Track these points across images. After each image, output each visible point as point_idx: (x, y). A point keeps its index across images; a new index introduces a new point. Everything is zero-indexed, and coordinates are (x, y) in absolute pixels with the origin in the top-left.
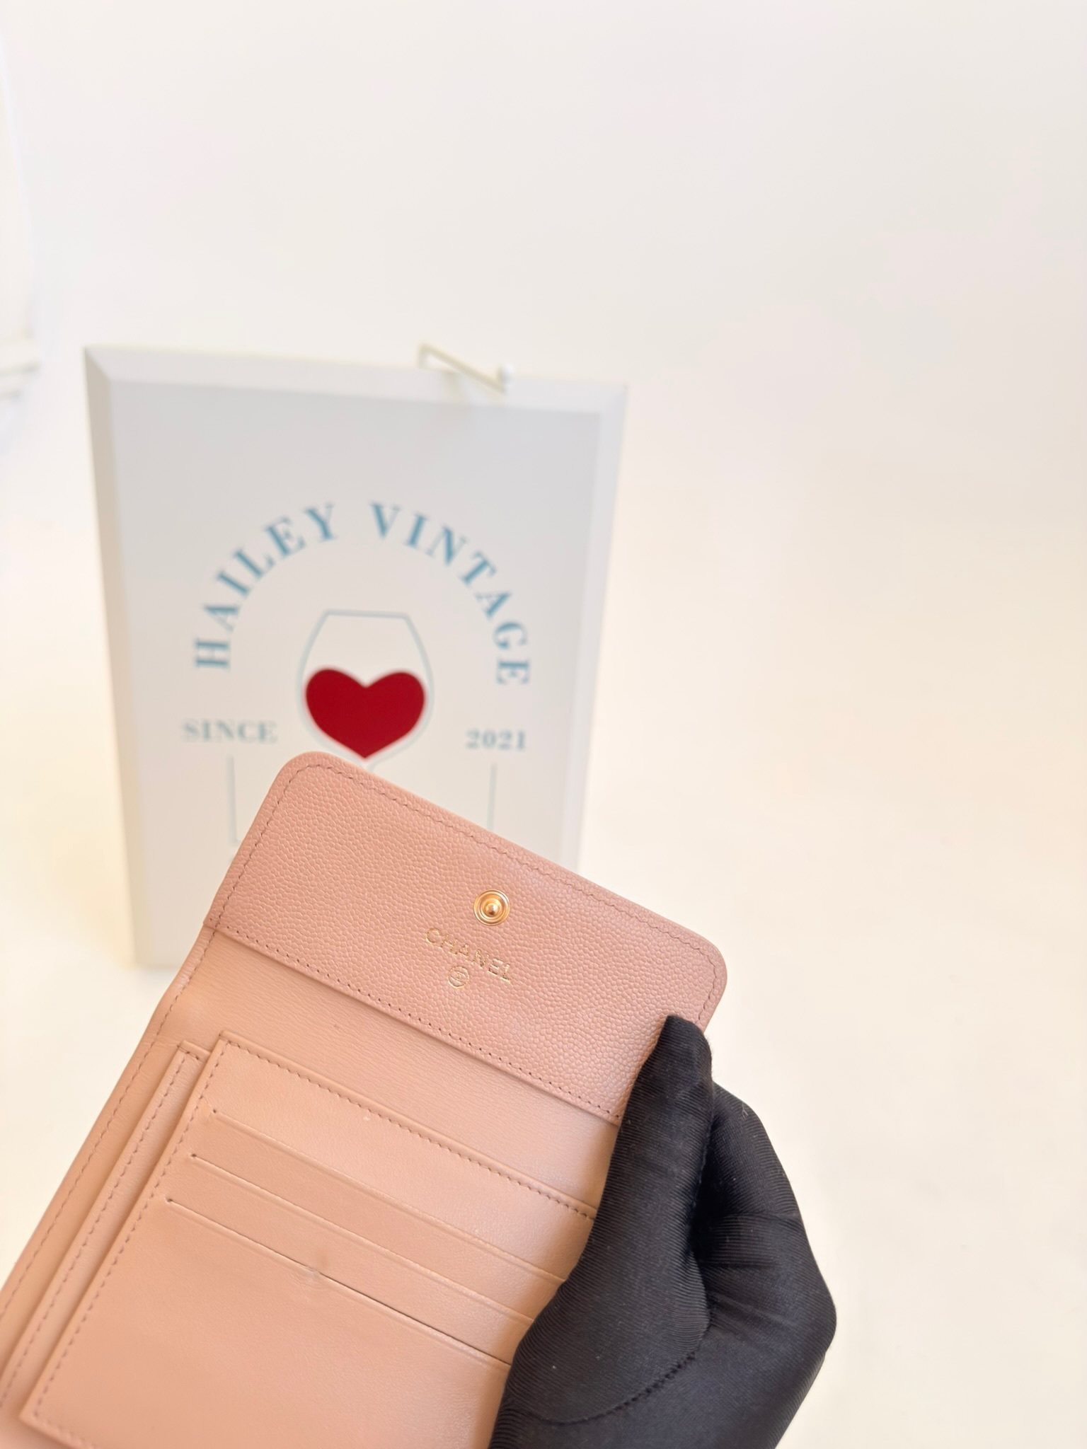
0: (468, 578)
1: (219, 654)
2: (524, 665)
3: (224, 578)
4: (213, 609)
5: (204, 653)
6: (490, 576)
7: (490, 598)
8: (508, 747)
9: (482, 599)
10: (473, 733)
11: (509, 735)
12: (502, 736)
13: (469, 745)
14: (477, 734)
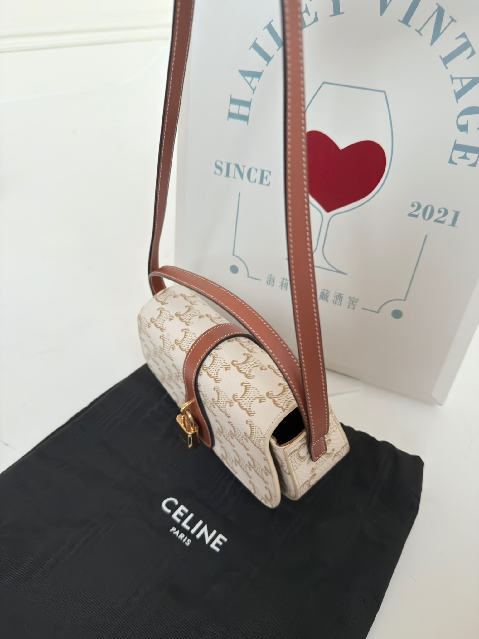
0: (446, 60)
1: (244, 111)
2: (477, 150)
3: (255, 46)
4: (245, 73)
5: (234, 109)
6: (468, 58)
7: (463, 80)
8: (443, 222)
9: (454, 81)
10: (416, 205)
11: (446, 213)
12: (439, 212)
13: (410, 215)
14: (419, 207)
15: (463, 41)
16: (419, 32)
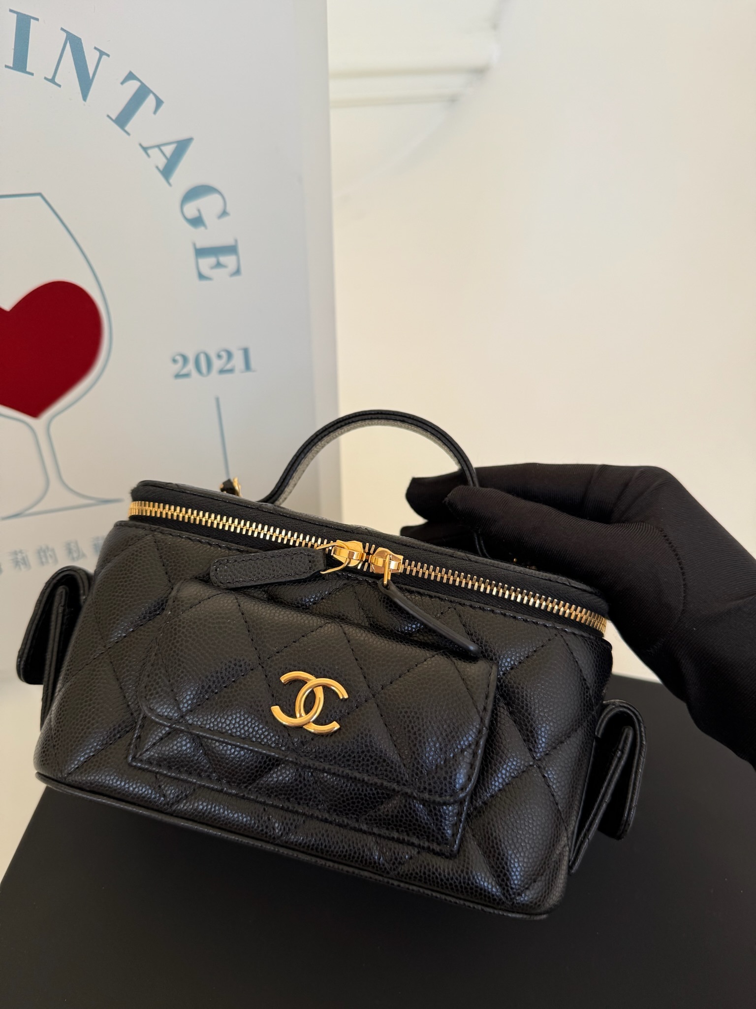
0: (122, 120)
2: (232, 250)
6: (155, 112)
7: (163, 148)
8: (231, 371)
9: (149, 152)
10: (179, 358)
11: (230, 355)
12: (219, 357)
13: (178, 376)
14: (185, 359)
15: (134, 85)
16: (52, 81)
